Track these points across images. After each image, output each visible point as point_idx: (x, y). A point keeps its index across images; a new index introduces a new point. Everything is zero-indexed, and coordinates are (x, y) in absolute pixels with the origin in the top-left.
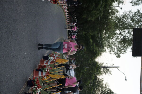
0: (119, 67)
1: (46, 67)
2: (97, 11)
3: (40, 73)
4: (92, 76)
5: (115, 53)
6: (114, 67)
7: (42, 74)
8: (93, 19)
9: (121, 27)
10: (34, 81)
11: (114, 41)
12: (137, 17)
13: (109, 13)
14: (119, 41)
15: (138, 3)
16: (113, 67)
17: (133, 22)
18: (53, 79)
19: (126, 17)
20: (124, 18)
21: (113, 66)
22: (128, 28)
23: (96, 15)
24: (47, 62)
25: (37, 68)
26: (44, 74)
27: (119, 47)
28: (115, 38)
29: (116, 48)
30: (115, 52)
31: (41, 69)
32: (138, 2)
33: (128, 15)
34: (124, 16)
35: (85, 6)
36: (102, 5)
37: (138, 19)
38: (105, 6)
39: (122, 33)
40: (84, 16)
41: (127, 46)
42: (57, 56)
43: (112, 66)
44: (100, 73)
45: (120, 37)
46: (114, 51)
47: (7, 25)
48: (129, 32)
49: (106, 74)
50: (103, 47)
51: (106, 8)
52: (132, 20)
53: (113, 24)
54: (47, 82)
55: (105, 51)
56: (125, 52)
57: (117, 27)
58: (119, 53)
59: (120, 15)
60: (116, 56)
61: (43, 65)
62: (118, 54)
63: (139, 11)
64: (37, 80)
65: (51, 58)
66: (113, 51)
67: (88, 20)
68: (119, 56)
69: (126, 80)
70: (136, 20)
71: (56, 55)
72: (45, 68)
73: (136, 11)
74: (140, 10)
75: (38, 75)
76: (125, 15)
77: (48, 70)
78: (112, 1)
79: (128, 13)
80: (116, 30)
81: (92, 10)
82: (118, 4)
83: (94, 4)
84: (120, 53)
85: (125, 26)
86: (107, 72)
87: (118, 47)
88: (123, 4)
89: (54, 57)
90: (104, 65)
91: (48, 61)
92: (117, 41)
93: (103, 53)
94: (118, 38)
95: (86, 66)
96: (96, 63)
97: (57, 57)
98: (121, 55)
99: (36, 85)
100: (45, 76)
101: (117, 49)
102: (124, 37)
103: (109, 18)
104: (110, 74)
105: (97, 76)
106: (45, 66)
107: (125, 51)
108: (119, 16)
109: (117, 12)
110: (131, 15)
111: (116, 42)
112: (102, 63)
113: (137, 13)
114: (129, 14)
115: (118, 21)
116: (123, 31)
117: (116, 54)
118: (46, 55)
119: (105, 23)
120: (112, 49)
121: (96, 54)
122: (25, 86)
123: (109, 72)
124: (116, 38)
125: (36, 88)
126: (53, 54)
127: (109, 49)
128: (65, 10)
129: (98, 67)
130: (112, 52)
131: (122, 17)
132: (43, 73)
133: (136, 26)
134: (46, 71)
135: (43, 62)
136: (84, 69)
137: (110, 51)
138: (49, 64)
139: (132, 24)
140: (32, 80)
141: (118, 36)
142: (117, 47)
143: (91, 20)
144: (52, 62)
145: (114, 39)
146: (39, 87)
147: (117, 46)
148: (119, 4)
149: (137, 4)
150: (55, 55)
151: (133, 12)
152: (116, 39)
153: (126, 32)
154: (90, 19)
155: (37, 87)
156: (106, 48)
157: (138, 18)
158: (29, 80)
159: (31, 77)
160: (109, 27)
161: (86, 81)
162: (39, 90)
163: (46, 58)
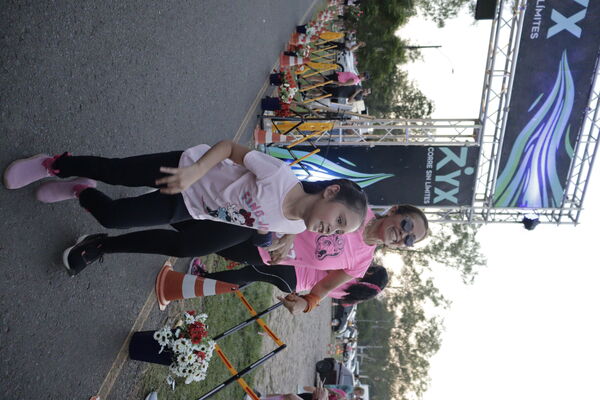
0: (441, 46)
1: (302, 48)
3: (292, 59)
5: (435, 18)
6: (432, 47)
7: (296, 61)
10: (282, 74)
16: (429, 47)
18: (316, 71)
24: (304, 38)
25: (286, 50)
26: (300, 61)
27: (444, 5)
29: (437, 7)
30: (435, 16)
31: (294, 51)
42: (322, 25)
43: (427, 45)
44: (403, 60)
46: (432, 15)
49: (413, 61)
50: (412, 5)
54: (305, 77)
55: (414, 14)
56: (455, 16)
58: (442, 17)
60: (436, 24)
61: (296, 45)
62: (440, 19)
64: (288, 73)
65: (312, 30)
66: (430, 14)
68: (441, 24)
71: (320, 23)
72: (301, 50)
75: (289, 63)
77: (306, 53)
84: (445, 18)
86: (416, 57)
87: (442, 4)
90: (411, 45)
93: (410, 18)
95: (378, 46)
96: (396, 40)
98: (447, 21)
99: (286, 81)
100: (301, 66)
101: (440, 9)
105: (398, 66)
106: (301, 46)
107: (454, 14)
112: (408, 39)
117: (437, 20)
118: (301, 24)
120: (430, 10)
121: (396, 20)
122: (266, 84)
123: (420, 57)
125: (288, 88)
126: (314, 23)
127: (423, 9)
129: (400, 48)
130: (429, 17)
132: (298, 59)
134: (303, 56)
135: (296, 38)
136: (372, 52)
137: (425, 15)
138: (308, 41)
140: (278, 72)
142: (439, 6)
144: (313, 37)
146: (291, 86)
150: (317, 24)
155: (288, 85)
156: (418, 8)
158: (272, 72)
159: (275, 67)
161: (376, 74)
162: (293, 92)
163: (301, 30)
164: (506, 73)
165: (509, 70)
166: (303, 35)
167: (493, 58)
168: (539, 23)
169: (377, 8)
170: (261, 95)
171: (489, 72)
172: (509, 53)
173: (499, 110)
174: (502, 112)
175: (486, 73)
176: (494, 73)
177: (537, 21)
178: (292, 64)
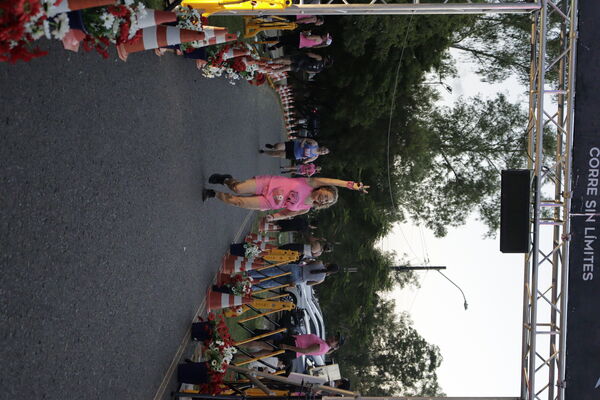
0: (444, 268)
1: (241, 280)
2: (379, 100)
3: (225, 298)
4: (367, 295)
5: (430, 222)
6: (431, 268)
7: (231, 300)
8: (366, 124)
9: (447, 146)
10: (211, 324)
11: (427, 188)
12: (497, 114)
13: (413, 103)
14: (442, 185)
15: (499, 73)
16: (427, 268)
17: (484, 130)
18: (260, 313)
19: (465, 115)
20: (457, 118)
21: (428, 265)
22: (469, 149)
23: (374, 109)
24: (243, 263)
25: (215, 284)
26: (238, 301)
27: (442, 205)
28: (430, 179)
29: (432, 207)
30: (430, 219)
31: (225, 285)
32: (499, 70)
33: (469, 110)
34: (459, 113)
35: (341, 82)
36: (393, 80)
37: (499, 122)
38: (403, 85)
39: (452, 164)
40: (340, 115)
41: (468, 202)
42: (267, 240)
43: (424, 265)
44: (386, 284)
45: (443, 175)
46: (426, 218)
47: (142, 169)
48: (472, 160)
49: (402, 286)
50: (396, 206)
51: (405, 88)
52: (483, 125)
53: (424, 137)
54: (242, 321)
55: (401, 218)
56: (461, 222)
57: (438, 147)
58: (441, 222)
59: (447, 109)
60: (433, 231)
61: (232, 274)
62: (438, 224)
63: (502, 98)
64: (221, 322)
66: (423, 217)
67: (352, 126)
68: (441, 233)
69: (466, 305)
70: (495, 124)
71: (263, 237)
72: (239, 284)
73: (494, 97)
74: (506, 95)
75: (220, 304)
76: (462, 108)
77: (247, 287)
78: (423, 70)
79: (470, 103)
80: (434, 156)
81: (363, 95)
82: (438, 77)
83: (369, 77)
84: (445, 223)
85: (461, 143)
86: (406, 280)
87: (439, 203)
88: (454, 76)
89: (259, 243)
90: (398, 262)
91: (246, 260)
92: (437, 186)
93: (395, 224)
94: (439, 178)
95: (349, 265)
96: (376, 253)
97: (268, 246)
98: (448, 228)
99: (217, 335)
100: (238, 307)
101: (436, 210)
102: (459, 175)
103: (415, 120)
104: (414, 287)
105: (379, 293)
106: (238, 277)
107: (460, 219)
108: (442, 114)
109: (436, 97)
110: (479, 108)
111: (433, 191)
112: (391, 252)
113: (496, 105)
114: (473, 108)
115: (441, 129)
116: (454, 158)
117: (434, 226)
118: (236, 240)
119: (400, 134)
120: (422, 211)
121: (378, 229)
122: (186, 341)
123: (411, 280)
124: (433, 176)
125: (221, 348)
126: (255, 236)
127: (412, 210)
128: (283, 97)
129: (384, 271)
130: (421, 220)
131: (453, 116)
132: (236, 297)
133: (494, 142)
134: (243, 293)
135: (230, 264)
136: (341, 276)
137: (416, 218)
139: (483, 136)
140: (205, 320)
141: (439, 171)
142: (435, 205)
143: (359, 127)
144: (260, 260)
145: (426, 179)
146: (225, 345)
147: (436, 200)
148: (441, 77)
149: (495, 77)
150: (259, 239)
151: (484, 100)
152: (434, 180)
153: (465, 162)
154: (356, 122)
155: (223, 343)
156: (405, 210)
157: (499, 119)
158: (196, 320)
159: (200, 312)
160: (413, 147)
161: (348, 310)
162: (229, 353)
163: (238, 250)
164: (554, 328)
165: (558, 325)
166: (241, 259)
167: (533, 306)
168: (592, 259)
169: (346, 213)
170: (177, 359)
171: (529, 327)
172: (555, 299)
173: (551, 384)
174: (556, 389)
175: (524, 327)
176: (538, 329)
177: (590, 256)
178: (225, 304)
